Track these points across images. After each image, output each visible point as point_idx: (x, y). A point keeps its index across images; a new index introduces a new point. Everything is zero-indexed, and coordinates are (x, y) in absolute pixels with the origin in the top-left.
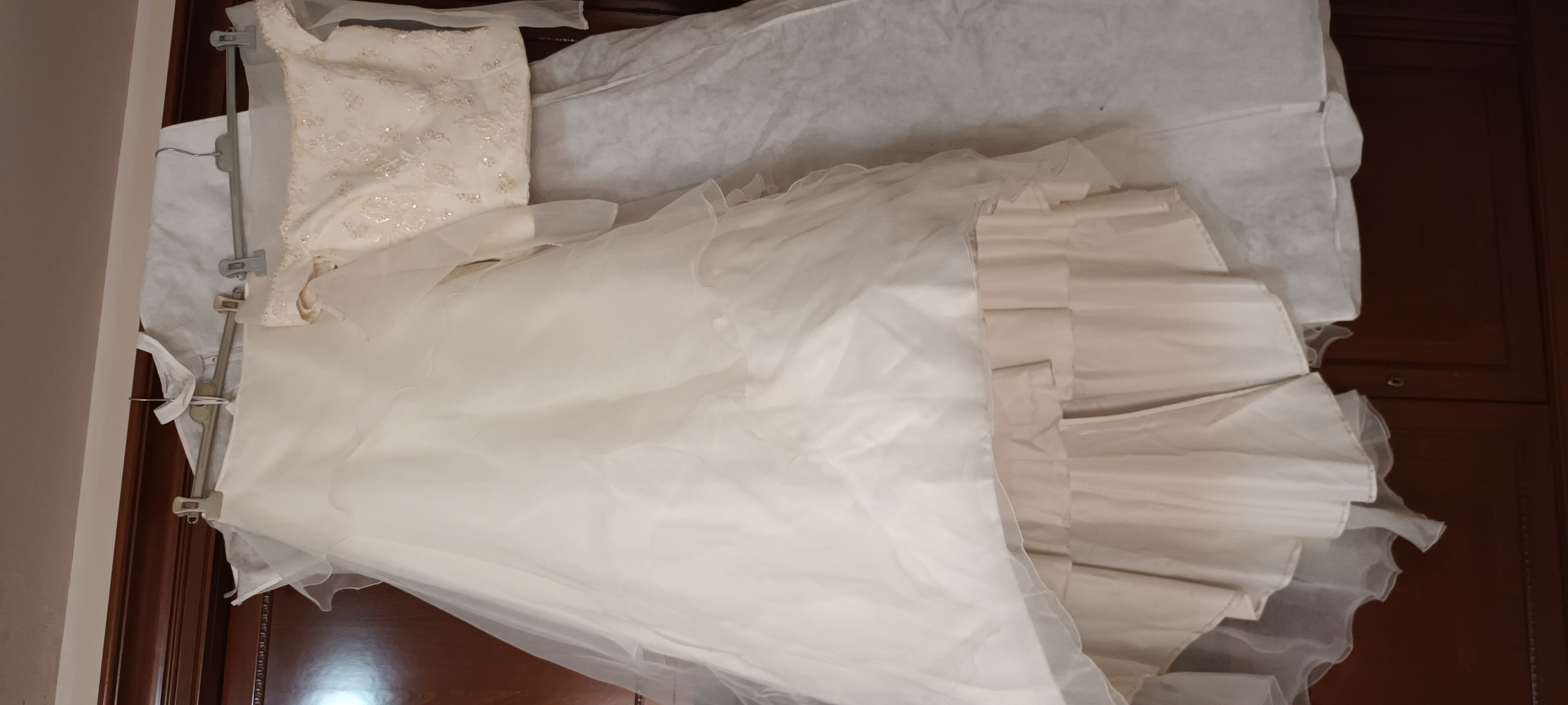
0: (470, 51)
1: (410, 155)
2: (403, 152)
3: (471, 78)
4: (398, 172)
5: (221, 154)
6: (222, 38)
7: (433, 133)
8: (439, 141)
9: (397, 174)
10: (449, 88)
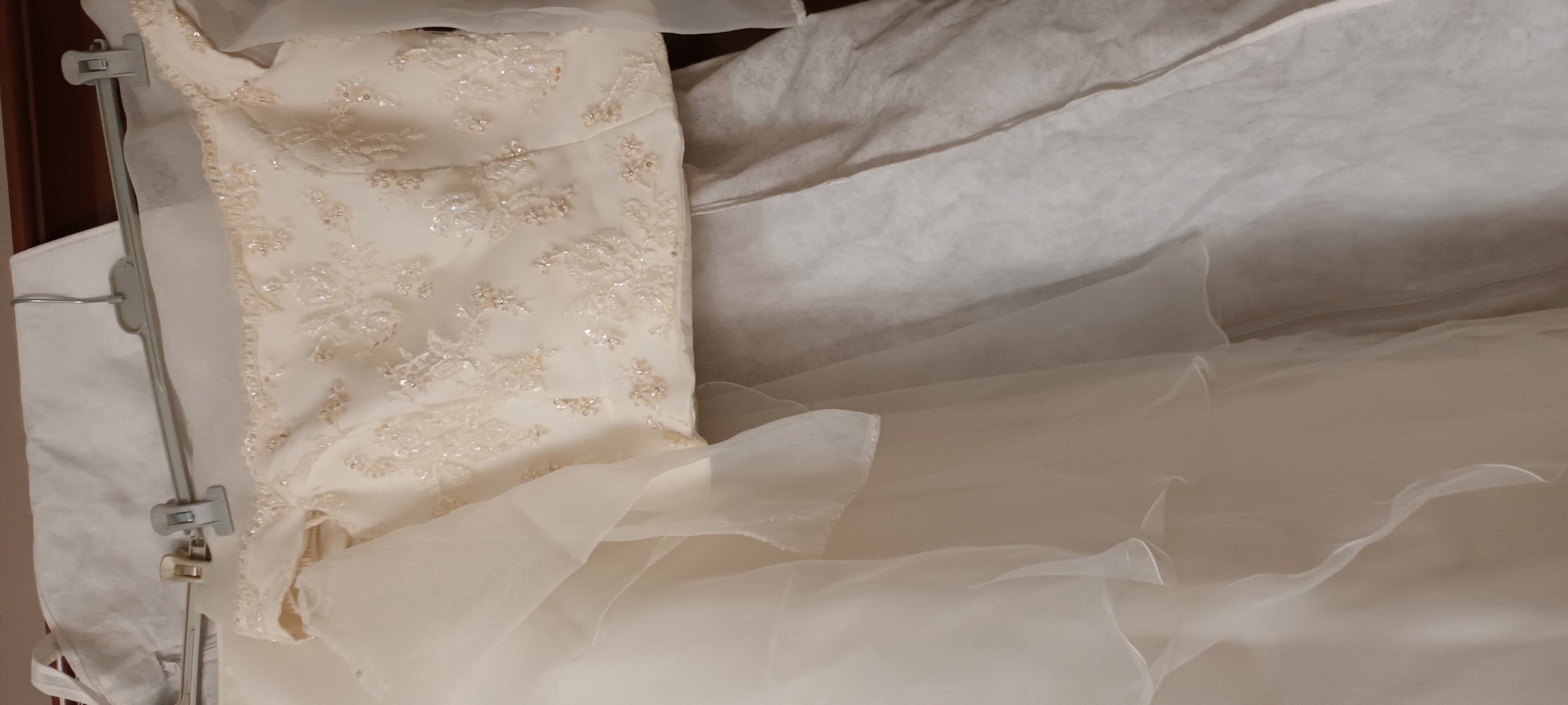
0: (557, 78)
1: (448, 344)
2: (433, 338)
3: (562, 141)
4: (427, 379)
5: (124, 298)
6: (85, 67)
7: (491, 291)
8: (503, 309)
9: (428, 383)
10: (522, 175)
